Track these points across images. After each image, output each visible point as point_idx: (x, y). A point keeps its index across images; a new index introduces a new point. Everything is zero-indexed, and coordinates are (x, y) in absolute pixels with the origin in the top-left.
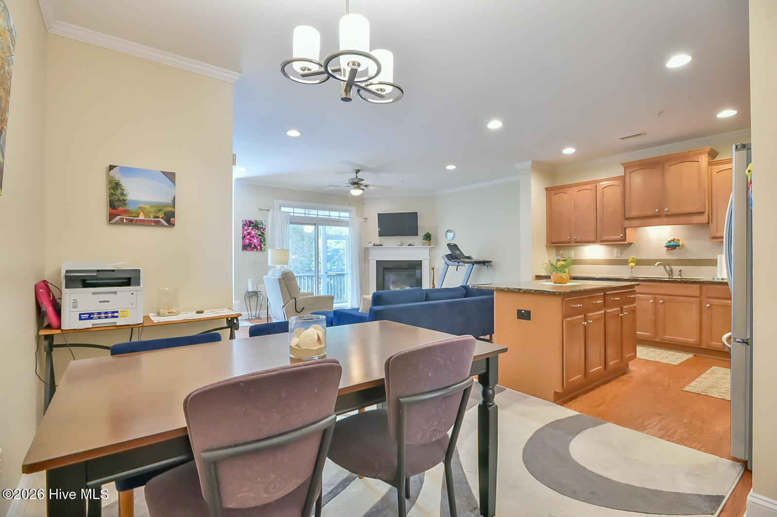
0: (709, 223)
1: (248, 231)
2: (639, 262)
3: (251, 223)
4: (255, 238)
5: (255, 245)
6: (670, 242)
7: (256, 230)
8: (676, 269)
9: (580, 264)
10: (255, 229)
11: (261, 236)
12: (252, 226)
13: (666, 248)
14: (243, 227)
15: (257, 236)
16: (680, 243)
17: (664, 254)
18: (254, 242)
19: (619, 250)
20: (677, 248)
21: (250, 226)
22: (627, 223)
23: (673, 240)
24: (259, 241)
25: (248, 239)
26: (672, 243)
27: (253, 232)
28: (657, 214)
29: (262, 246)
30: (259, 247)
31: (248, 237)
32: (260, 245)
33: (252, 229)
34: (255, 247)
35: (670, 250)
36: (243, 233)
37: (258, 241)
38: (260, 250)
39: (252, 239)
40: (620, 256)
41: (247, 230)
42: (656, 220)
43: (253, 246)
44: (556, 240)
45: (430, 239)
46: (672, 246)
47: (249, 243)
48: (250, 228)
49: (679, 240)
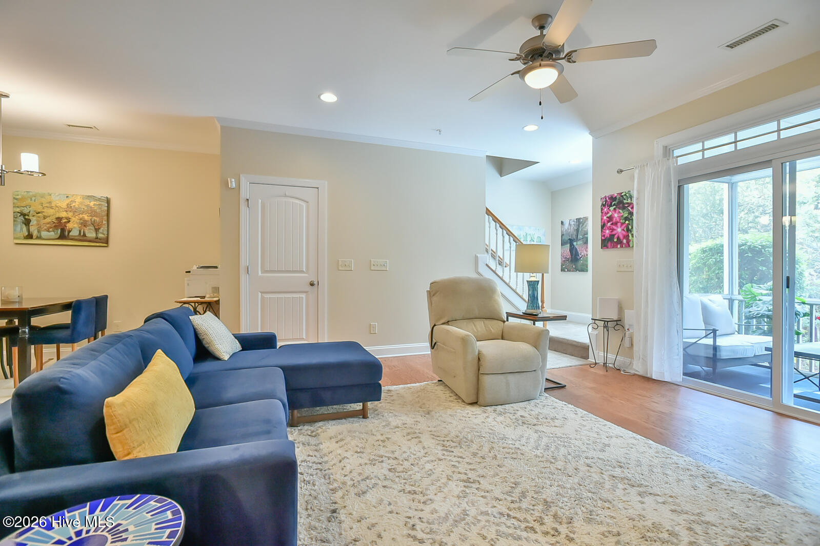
1: (608, 215)
3: (612, 198)
4: (619, 224)
5: (618, 238)
7: (621, 211)
10: (619, 208)
11: (628, 220)
12: (614, 205)
14: (602, 209)
15: (621, 221)
18: (618, 232)
21: (611, 206)
24: (625, 229)
25: (610, 228)
27: (616, 215)
29: (630, 238)
30: (625, 241)
31: (609, 224)
32: (627, 237)
33: (615, 209)
34: (620, 242)
36: (602, 219)
37: (623, 230)
38: (626, 247)
39: (614, 227)
41: (608, 213)
43: (615, 240)
47: (610, 235)
48: (612, 208)
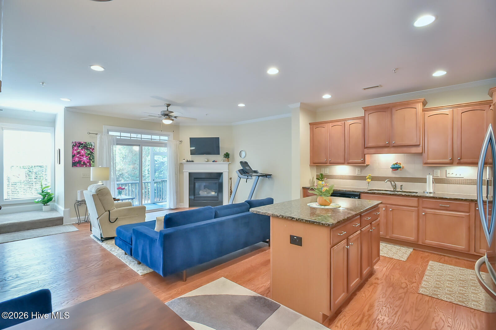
0: (422, 153)
1: (78, 151)
2: (374, 179)
3: (80, 144)
4: (85, 156)
5: (84, 162)
6: (394, 165)
7: (86, 150)
8: (398, 184)
9: (333, 179)
10: (85, 149)
11: (90, 155)
12: (81, 147)
13: (391, 169)
14: (73, 148)
15: (86, 155)
16: (401, 166)
17: (390, 173)
18: (84, 160)
19: (360, 169)
20: (399, 169)
21: (79, 147)
22: (366, 151)
23: (397, 164)
24: (88, 159)
25: (78, 157)
26: (396, 166)
27: (83, 152)
28: (387, 145)
29: (91, 163)
30: (88, 164)
31: (78, 155)
32: (90, 162)
33: (82, 149)
34: (85, 164)
35: (395, 170)
36: (73, 152)
37: (87, 159)
38: (89, 166)
39: (82, 157)
40: (360, 174)
41: (77, 150)
42: (386, 149)
43: (82, 163)
44: (316, 161)
45: (229, 157)
46: (396, 168)
47: (78, 161)
48: (80, 148)
49: (400, 164)
